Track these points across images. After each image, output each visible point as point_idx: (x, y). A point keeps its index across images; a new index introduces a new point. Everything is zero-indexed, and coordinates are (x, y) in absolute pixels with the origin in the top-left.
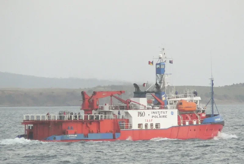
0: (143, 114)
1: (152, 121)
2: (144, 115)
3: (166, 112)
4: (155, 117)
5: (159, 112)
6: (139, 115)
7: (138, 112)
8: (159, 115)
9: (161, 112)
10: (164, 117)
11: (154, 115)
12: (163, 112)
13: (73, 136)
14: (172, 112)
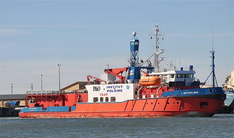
0: (98, 88)
1: (107, 95)
2: (99, 90)
3: (122, 86)
4: (111, 91)
5: (114, 87)
6: (95, 90)
7: (94, 87)
8: (115, 89)
9: (116, 87)
10: (119, 91)
11: (109, 89)
12: (118, 87)
13: (33, 108)
14: (128, 86)
